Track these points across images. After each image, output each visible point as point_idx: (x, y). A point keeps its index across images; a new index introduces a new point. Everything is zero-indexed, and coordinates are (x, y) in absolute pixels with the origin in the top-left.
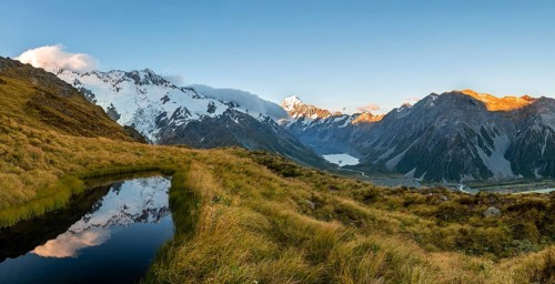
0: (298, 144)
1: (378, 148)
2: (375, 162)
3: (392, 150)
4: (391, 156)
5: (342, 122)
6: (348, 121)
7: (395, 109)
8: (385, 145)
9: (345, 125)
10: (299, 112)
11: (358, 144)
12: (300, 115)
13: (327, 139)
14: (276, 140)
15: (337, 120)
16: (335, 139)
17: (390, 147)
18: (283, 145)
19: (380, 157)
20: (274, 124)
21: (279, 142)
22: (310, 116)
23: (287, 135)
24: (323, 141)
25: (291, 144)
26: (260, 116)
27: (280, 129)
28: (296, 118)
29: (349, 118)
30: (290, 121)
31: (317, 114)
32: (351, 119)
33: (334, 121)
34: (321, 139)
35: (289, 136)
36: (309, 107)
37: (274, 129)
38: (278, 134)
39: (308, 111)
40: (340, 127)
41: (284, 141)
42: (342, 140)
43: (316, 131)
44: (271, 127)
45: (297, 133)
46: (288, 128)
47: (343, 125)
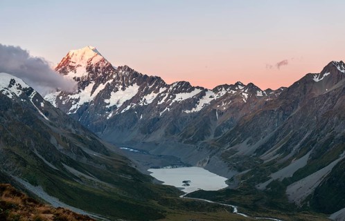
0: (96, 146)
1: (267, 157)
2: (262, 186)
3: (302, 162)
4: (300, 175)
5: (192, 103)
6: (206, 100)
7: (309, 77)
8: (285, 150)
9: (199, 108)
10: (99, 81)
11: (227, 148)
12: (102, 87)
13: (158, 135)
14: (47, 137)
15: (182, 97)
16: (177, 137)
17: (298, 156)
18: (60, 147)
19: (274, 176)
20: (42, 105)
21: (53, 141)
22: (123, 89)
23: (70, 127)
24: (150, 139)
25: (79, 145)
26: (10, 86)
27: (55, 115)
28: (92, 93)
29: (208, 94)
30: (79, 98)
31: (138, 85)
32: (211, 97)
33: (173, 101)
34: (145, 136)
35: (75, 128)
36: (121, 71)
37: (42, 114)
38: (51, 124)
39: (118, 78)
40: (187, 112)
41: (64, 139)
42: (191, 138)
43: (136, 120)
44: (36, 110)
45: (94, 123)
46: (75, 112)
47: (194, 109)
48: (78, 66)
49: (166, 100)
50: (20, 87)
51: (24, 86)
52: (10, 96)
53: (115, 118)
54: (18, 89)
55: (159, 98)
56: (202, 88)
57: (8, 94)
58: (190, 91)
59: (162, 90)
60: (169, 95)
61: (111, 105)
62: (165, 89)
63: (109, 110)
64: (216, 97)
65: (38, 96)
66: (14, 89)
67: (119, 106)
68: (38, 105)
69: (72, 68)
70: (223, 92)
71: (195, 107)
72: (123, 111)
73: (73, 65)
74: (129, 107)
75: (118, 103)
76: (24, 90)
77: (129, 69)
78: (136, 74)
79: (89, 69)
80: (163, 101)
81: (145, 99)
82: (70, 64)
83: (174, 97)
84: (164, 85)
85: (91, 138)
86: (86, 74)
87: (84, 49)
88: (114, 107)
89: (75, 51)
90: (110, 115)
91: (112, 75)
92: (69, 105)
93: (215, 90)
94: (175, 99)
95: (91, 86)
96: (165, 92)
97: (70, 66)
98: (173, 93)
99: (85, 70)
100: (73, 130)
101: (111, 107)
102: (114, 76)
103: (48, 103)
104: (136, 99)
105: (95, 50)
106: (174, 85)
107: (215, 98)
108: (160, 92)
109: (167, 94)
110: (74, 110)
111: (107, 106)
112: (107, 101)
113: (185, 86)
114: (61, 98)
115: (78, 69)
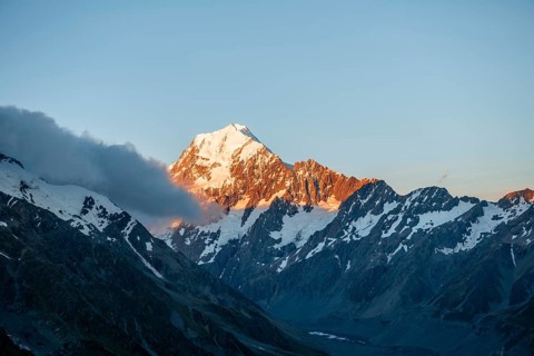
5: (455, 232)
6: (486, 225)
9: (471, 242)
10: (259, 193)
12: (264, 206)
13: (386, 305)
15: (431, 220)
18: (191, 334)
20: (149, 246)
21: (177, 321)
22: (308, 208)
23: (206, 290)
24: (370, 313)
25: (228, 328)
26: (84, 212)
27: (174, 266)
28: (244, 219)
29: (489, 213)
30: (219, 231)
31: (337, 199)
32: (496, 218)
33: (415, 230)
34: (358, 306)
35: (216, 293)
36: (301, 173)
37: (149, 266)
38: (168, 286)
39: (296, 186)
40: (446, 251)
41: (198, 316)
42: (459, 308)
43: (337, 272)
44: (137, 258)
45: (252, 282)
46: (212, 260)
47: (459, 245)
48: (214, 165)
49: (399, 228)
50: (105, 212)
51: (112, 209)
52: (86, 231)
53: (293, 270)
54: (100, 216)
55: (383, 225)
56: (474, 200)
57: (82, 227)
58: (448, 208)
59: (388, 207)
60: (405, 218)
61: (284, 243)
62: (395, 205)
63: (281, 254)
64: (506, 217)
65: (140, 230)
66: (92, 217)
67: (300, 244)
68: (141, 248)
69: (202, 170)
70: (522, 208)
71: (463, 241)
72: (310, 255)
73: (205, 163)
74: (321, 246)
75: (298, 239)
76: (112, 217)
77: (318, 166)
78: (332, 178)
79: (237, 170)
80: (392, 231)
81: (354, 228)
82: (199, 162)
83: (416, 221)
84: (392, 196)
85: (251, 313)
86: (231, 181)
87: (223, 132)
88: (291, 247)
89: (207, 136)
90: (284, 264)
91: (283, 182)
92: (199, 245)
93: (504, 203)
94: (418, 226)
95: (241, 205)
96: (396, 211)
97: (198, 167)
98: (413, 214)
99: (229, 174)
100: (212, 297)
101: (283, 248)
102: (288, 184)
103: (160, 243)
104: (336, 227)
105: (246, 132)
106: (414, 197)
107: (506, 220)
108: (386, 211)
109: (400, 216)
110: (210, 255)
111: (276, 246)
112: (275, 235)
113: (437, 198)
114: (182, 232)
115: (214, 172)
